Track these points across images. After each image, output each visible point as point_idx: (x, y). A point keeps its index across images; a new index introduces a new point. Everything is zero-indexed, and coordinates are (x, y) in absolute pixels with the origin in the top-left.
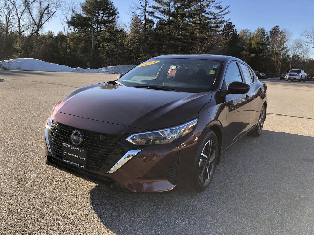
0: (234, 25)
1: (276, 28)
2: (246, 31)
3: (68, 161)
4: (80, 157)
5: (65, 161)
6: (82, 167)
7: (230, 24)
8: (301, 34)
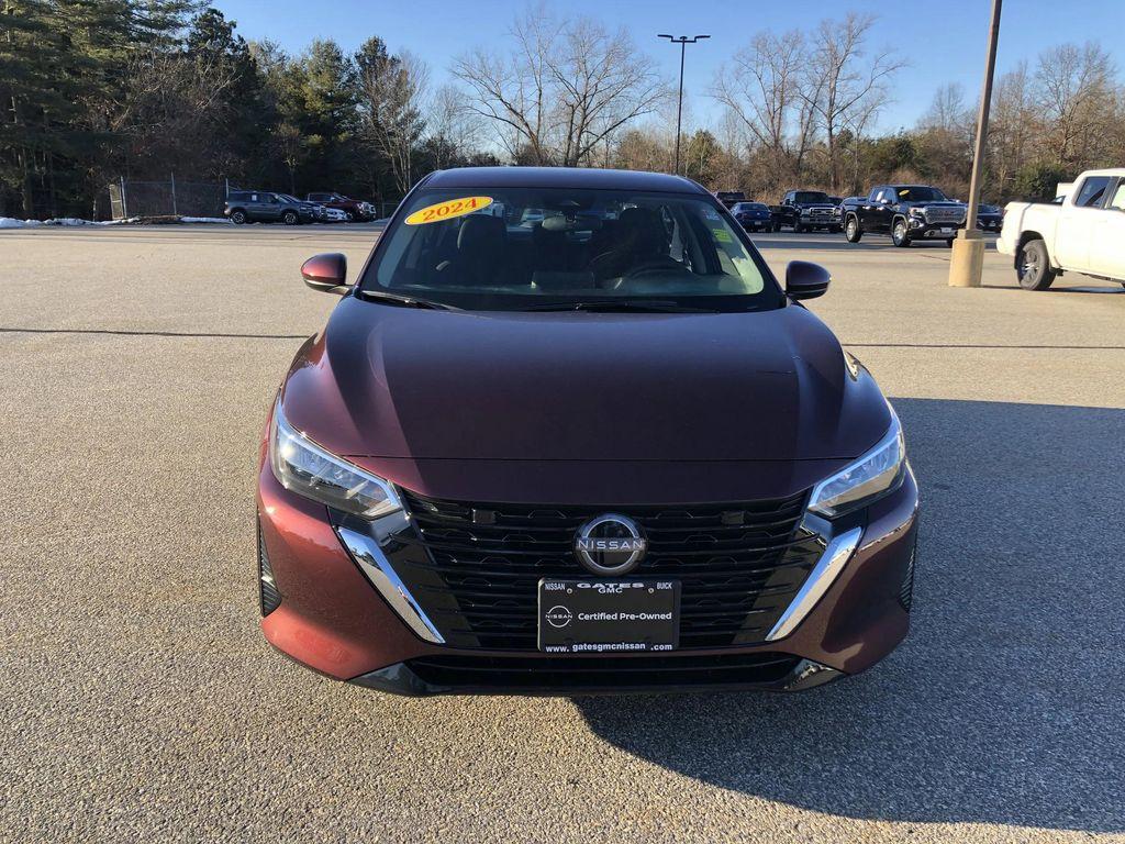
0: (234, 25)
1: (375, 44)
2: (266, 49)
3: (576, 648)
4: (644, 616)
5: (563, 649)
6: (662, 647)
7: (216, 16)
8: (450, 70)
